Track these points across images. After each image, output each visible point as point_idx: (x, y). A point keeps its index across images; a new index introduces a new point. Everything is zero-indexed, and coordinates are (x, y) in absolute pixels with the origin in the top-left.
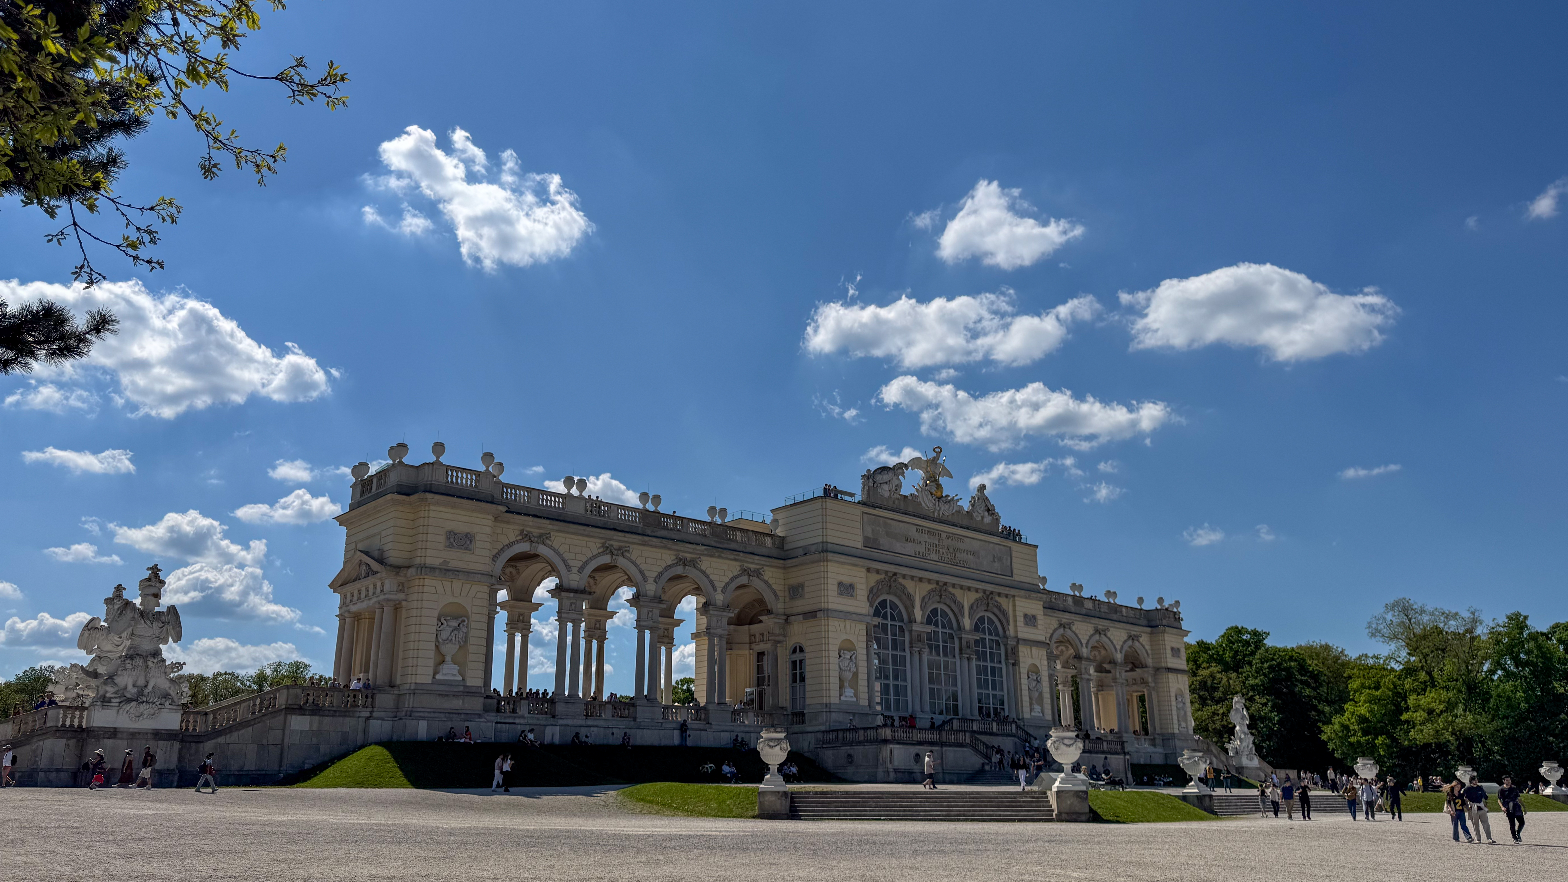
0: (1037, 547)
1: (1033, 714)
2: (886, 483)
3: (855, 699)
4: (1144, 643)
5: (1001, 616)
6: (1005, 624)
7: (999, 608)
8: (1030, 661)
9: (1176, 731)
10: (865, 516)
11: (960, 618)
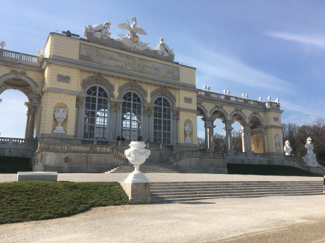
0: (195, 69)
1: (186, 141)
2: (99, 31)
3: (64, 132)
4: (261, 116)
5: (171, 98)
6: (173, 101)
7: (170, 94)
8: (186, 118)
9: (275, 151)
10: (82, 46)
11: (144, 97)
